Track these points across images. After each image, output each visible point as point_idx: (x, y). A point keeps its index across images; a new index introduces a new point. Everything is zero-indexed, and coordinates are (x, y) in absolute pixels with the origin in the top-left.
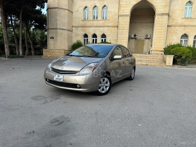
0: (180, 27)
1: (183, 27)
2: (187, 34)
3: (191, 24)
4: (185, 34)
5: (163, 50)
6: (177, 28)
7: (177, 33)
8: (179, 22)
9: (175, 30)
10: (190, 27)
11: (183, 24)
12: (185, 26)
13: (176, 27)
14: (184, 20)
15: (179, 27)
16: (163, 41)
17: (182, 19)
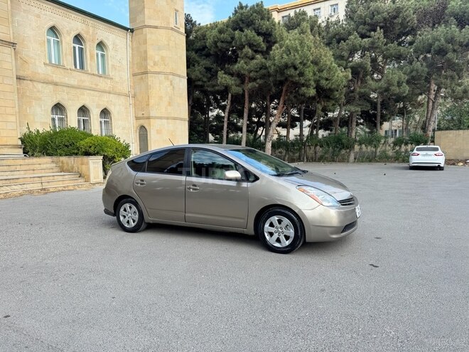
0: (45, 85)
1: (51, 86)
2: (63, 103)
3: (66, 80)
4: (58, 103)
5: (20, 143)
6: (39, 86)
7: (39, 99)
8: (40, 71)
9: (35, 90)
10: (65, 88)
11: (50, 79)
12: (56, 84)
13: (35, 84)
14: (49, 68)
15: (42, 84)
16: (13, 119)
17: (45, 64)
